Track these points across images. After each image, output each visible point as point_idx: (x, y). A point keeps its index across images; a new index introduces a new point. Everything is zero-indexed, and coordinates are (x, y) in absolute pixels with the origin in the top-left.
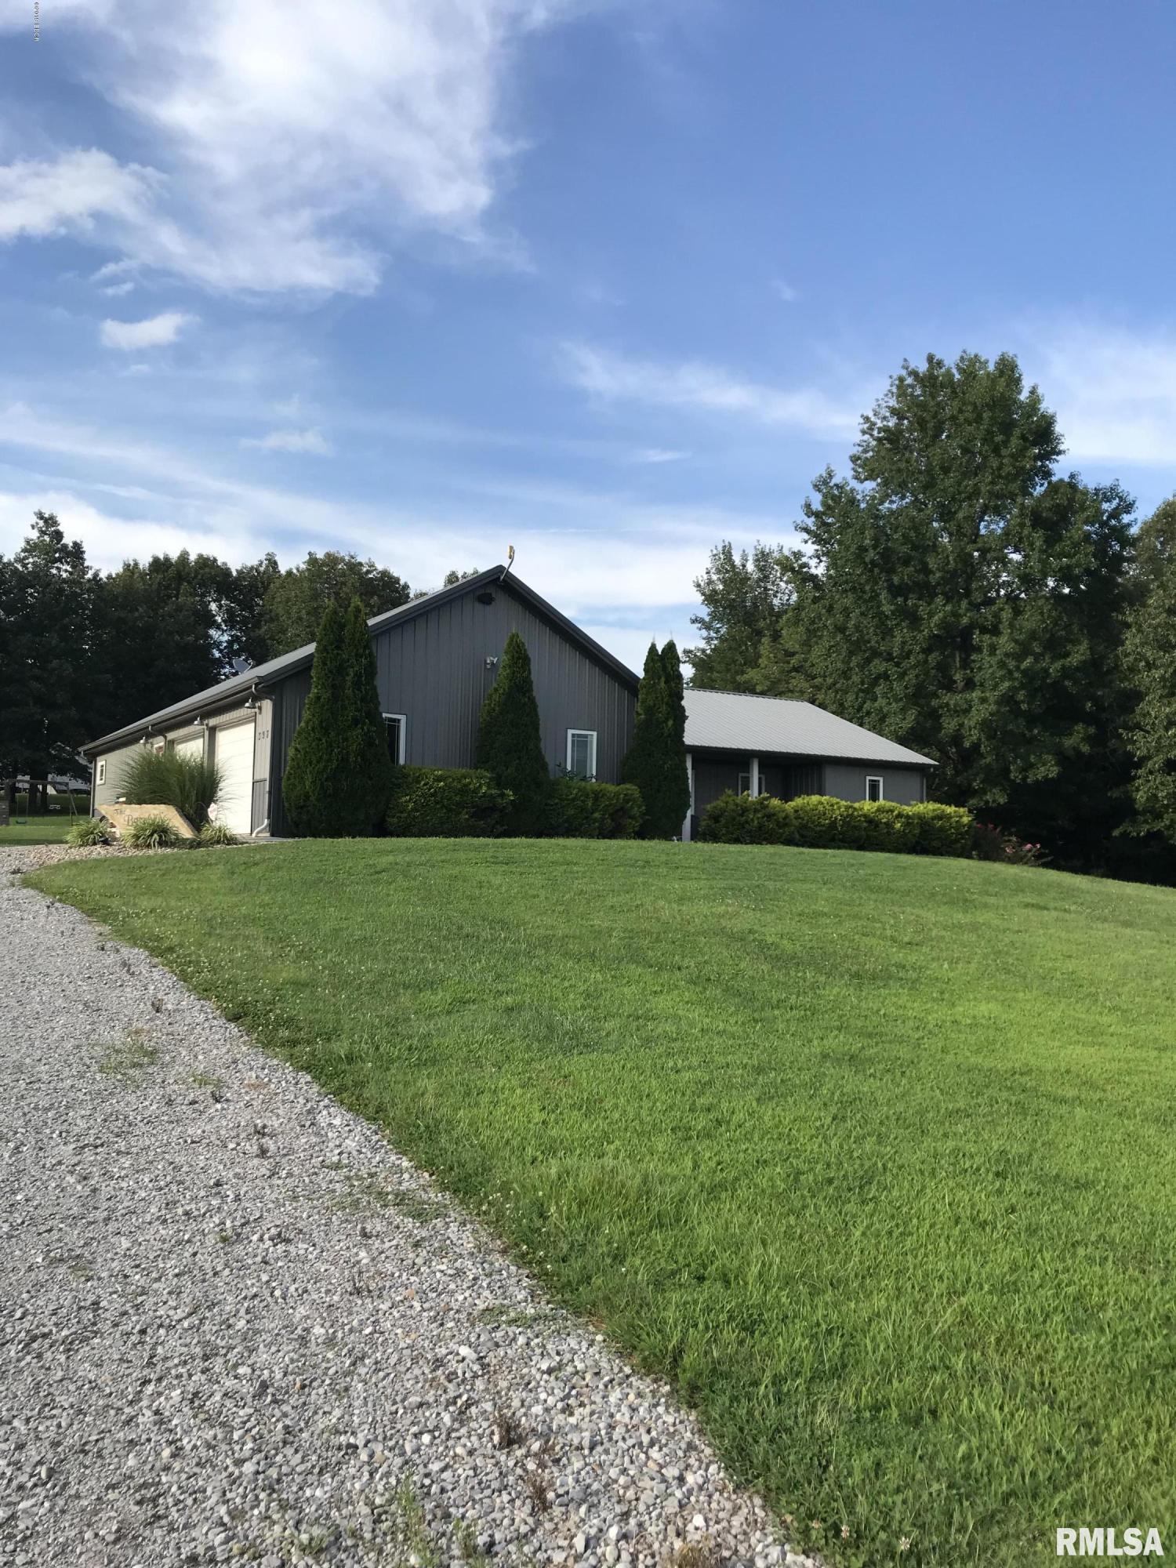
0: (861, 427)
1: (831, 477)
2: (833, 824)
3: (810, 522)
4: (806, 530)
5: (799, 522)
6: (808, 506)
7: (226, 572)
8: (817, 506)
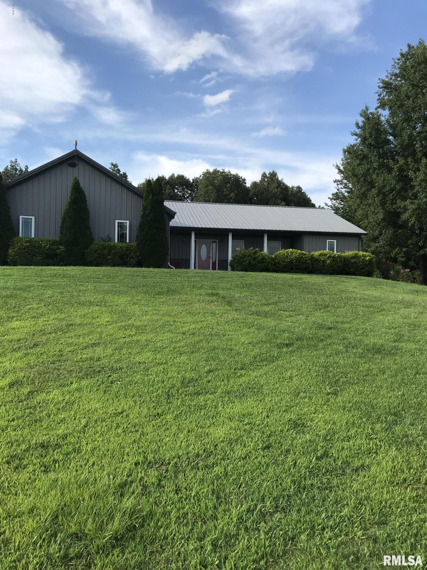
0: (379, 84)
1: (367, 109)
2: (291, 261)
3: (358, 131)
4: (356, 135)
5: (353, 131)
6: (357, 124)
7: (187, 181)
8: (361, 124)
